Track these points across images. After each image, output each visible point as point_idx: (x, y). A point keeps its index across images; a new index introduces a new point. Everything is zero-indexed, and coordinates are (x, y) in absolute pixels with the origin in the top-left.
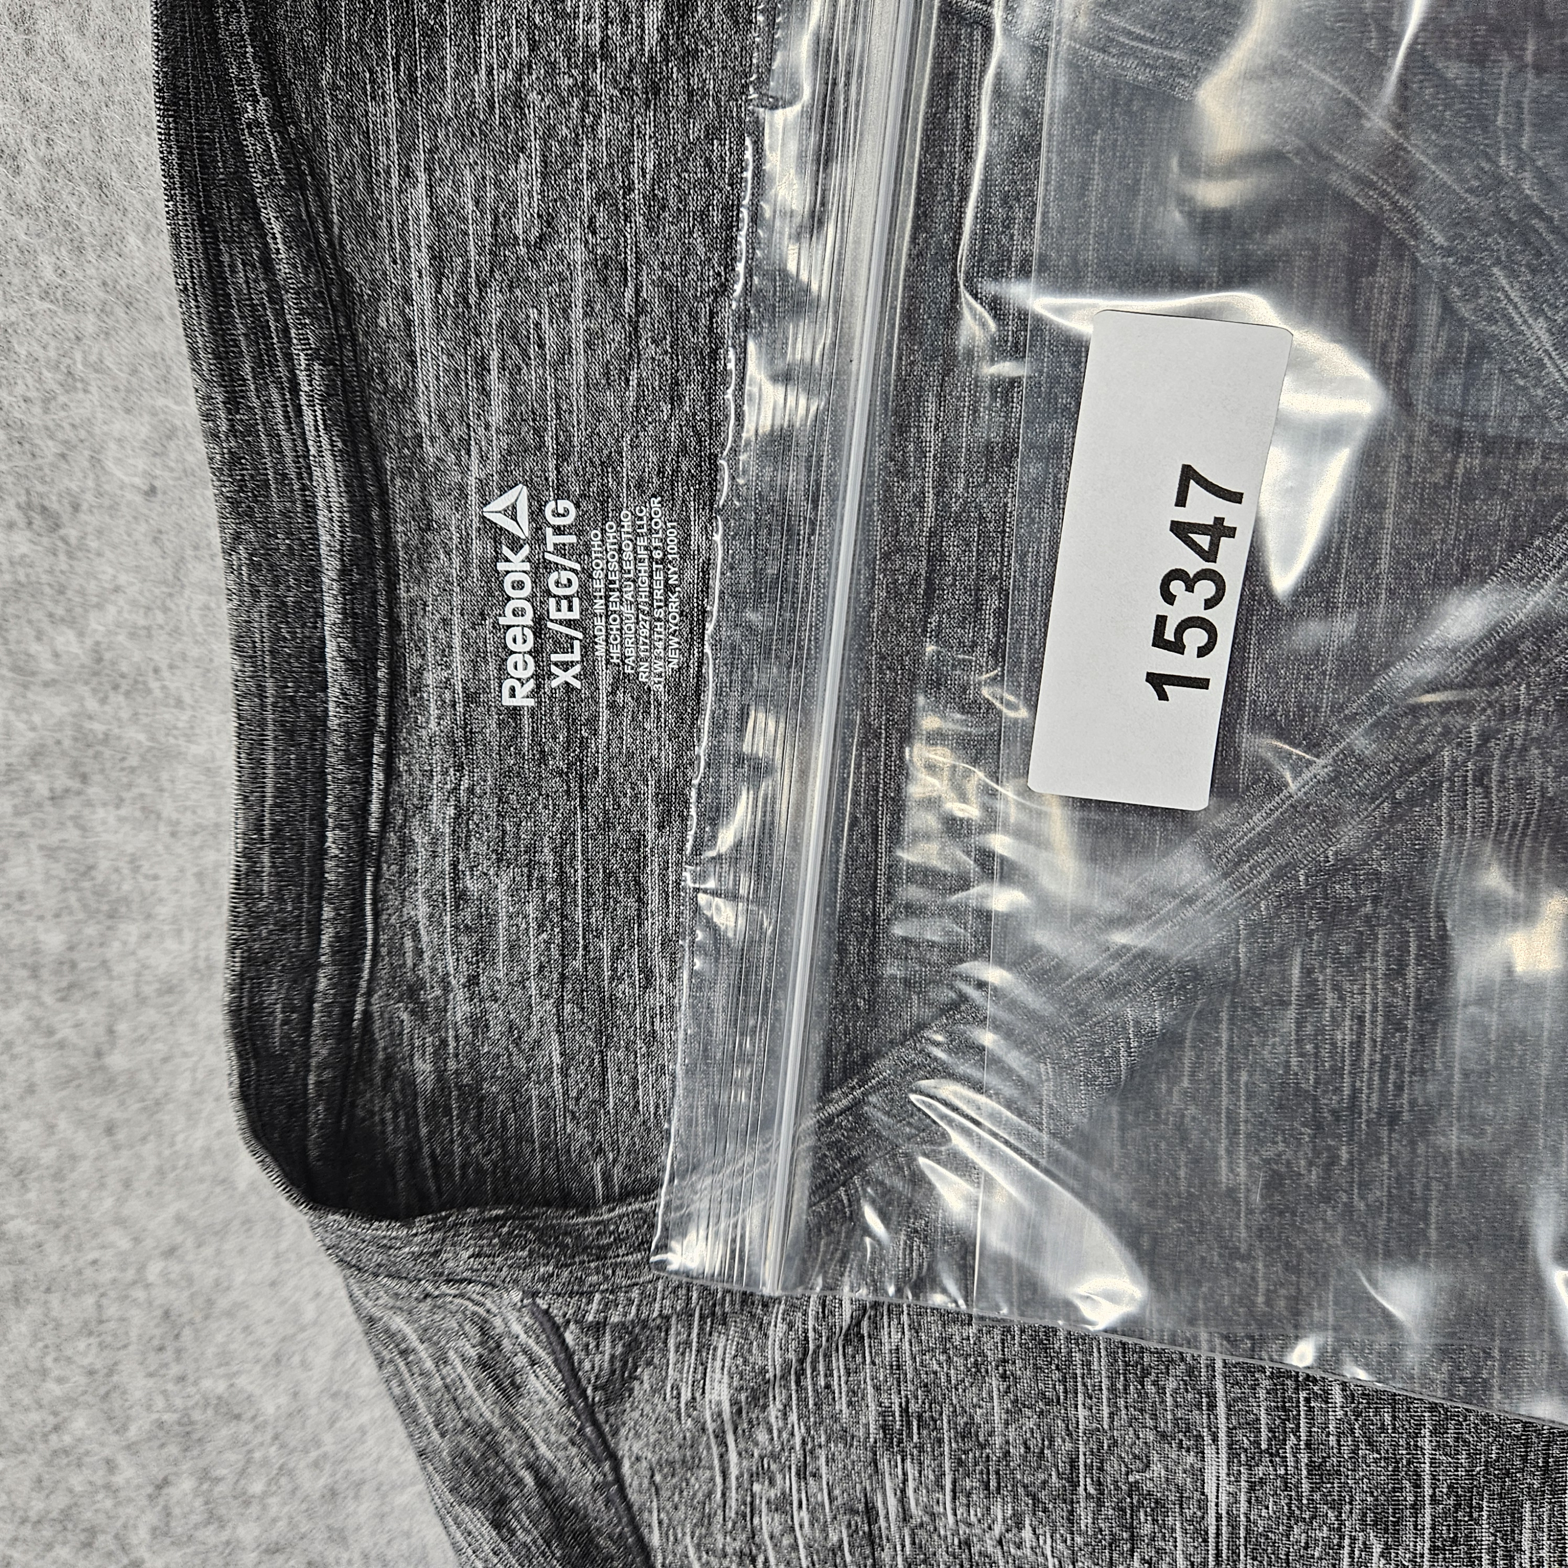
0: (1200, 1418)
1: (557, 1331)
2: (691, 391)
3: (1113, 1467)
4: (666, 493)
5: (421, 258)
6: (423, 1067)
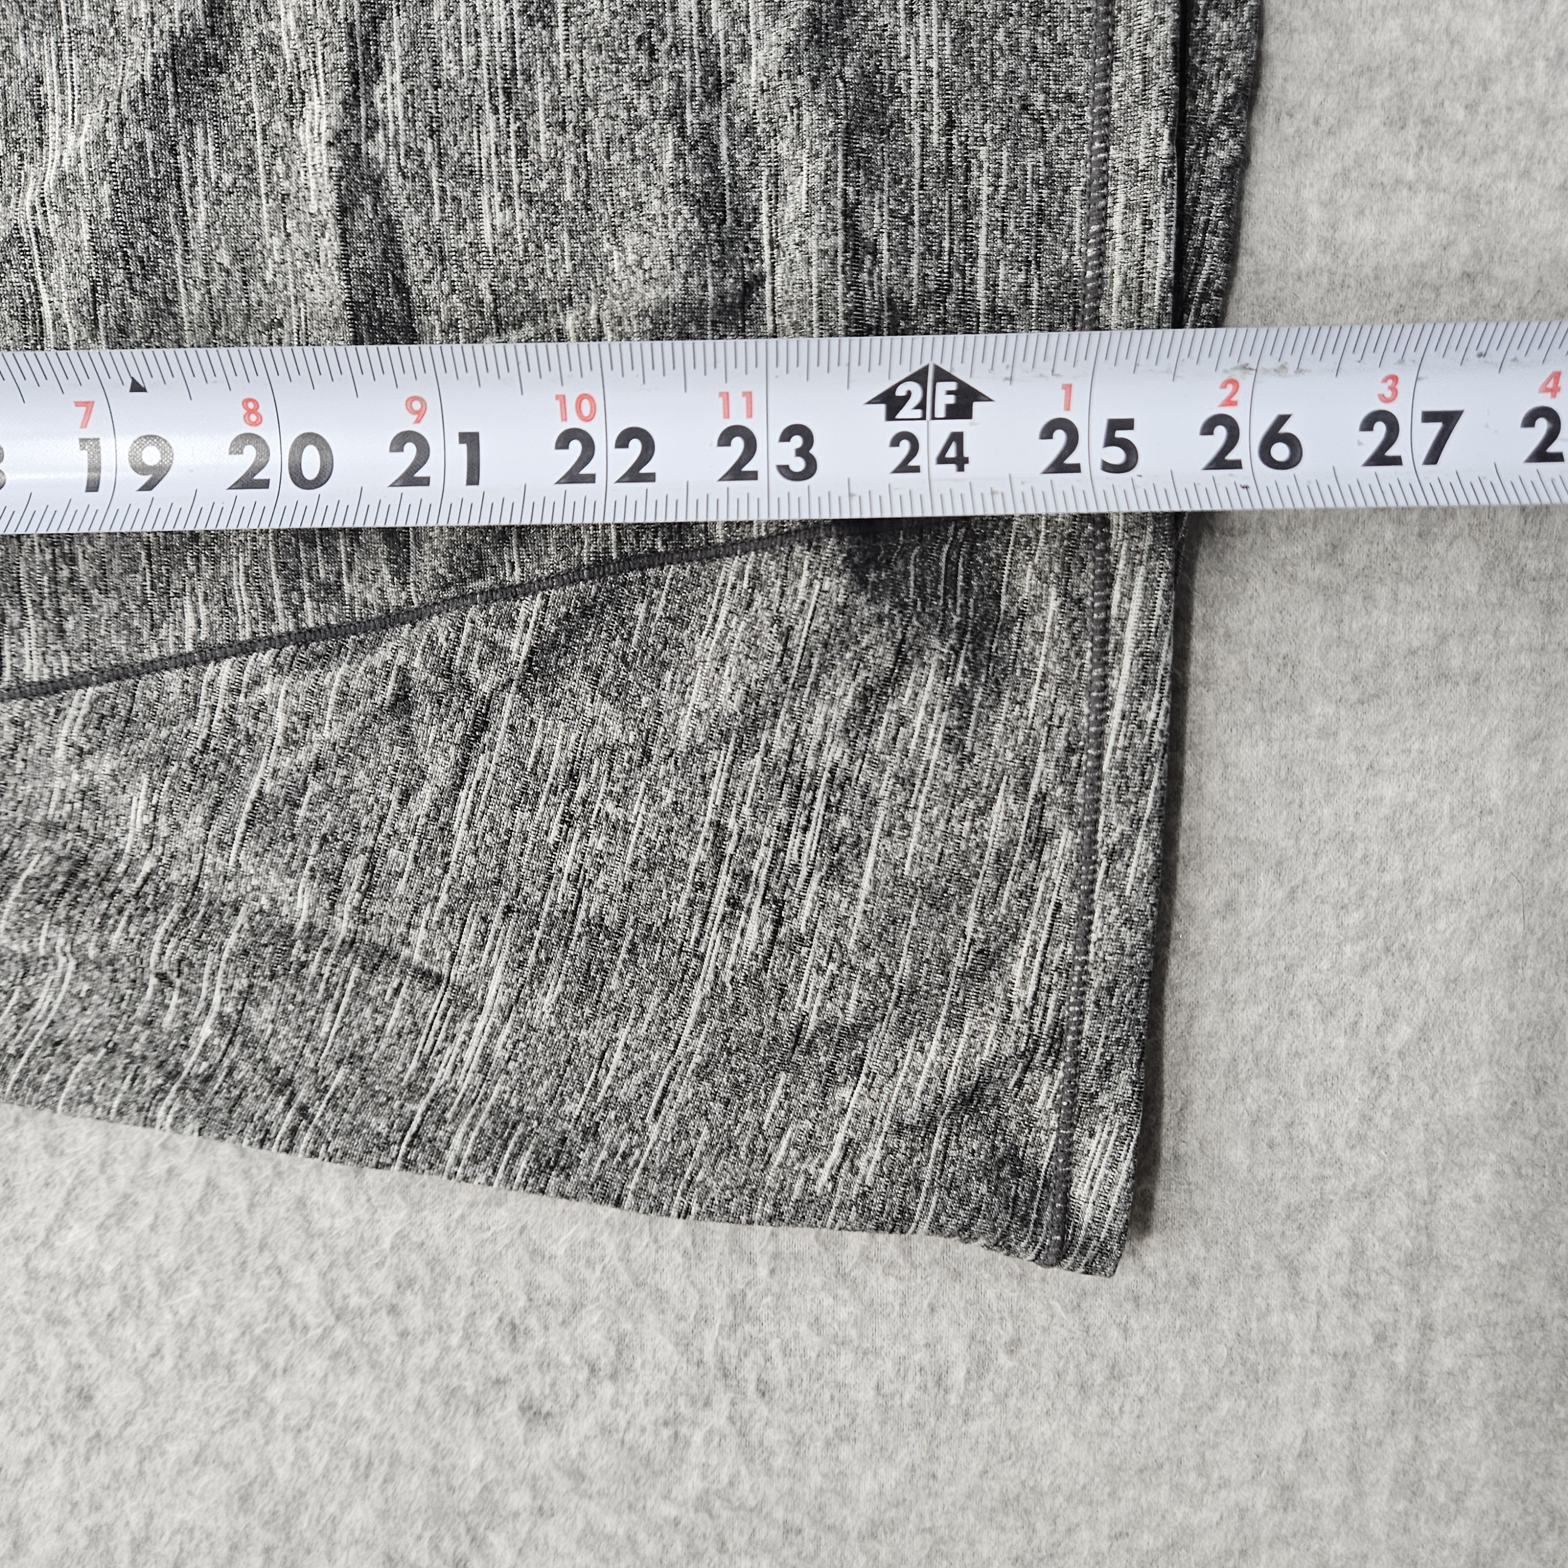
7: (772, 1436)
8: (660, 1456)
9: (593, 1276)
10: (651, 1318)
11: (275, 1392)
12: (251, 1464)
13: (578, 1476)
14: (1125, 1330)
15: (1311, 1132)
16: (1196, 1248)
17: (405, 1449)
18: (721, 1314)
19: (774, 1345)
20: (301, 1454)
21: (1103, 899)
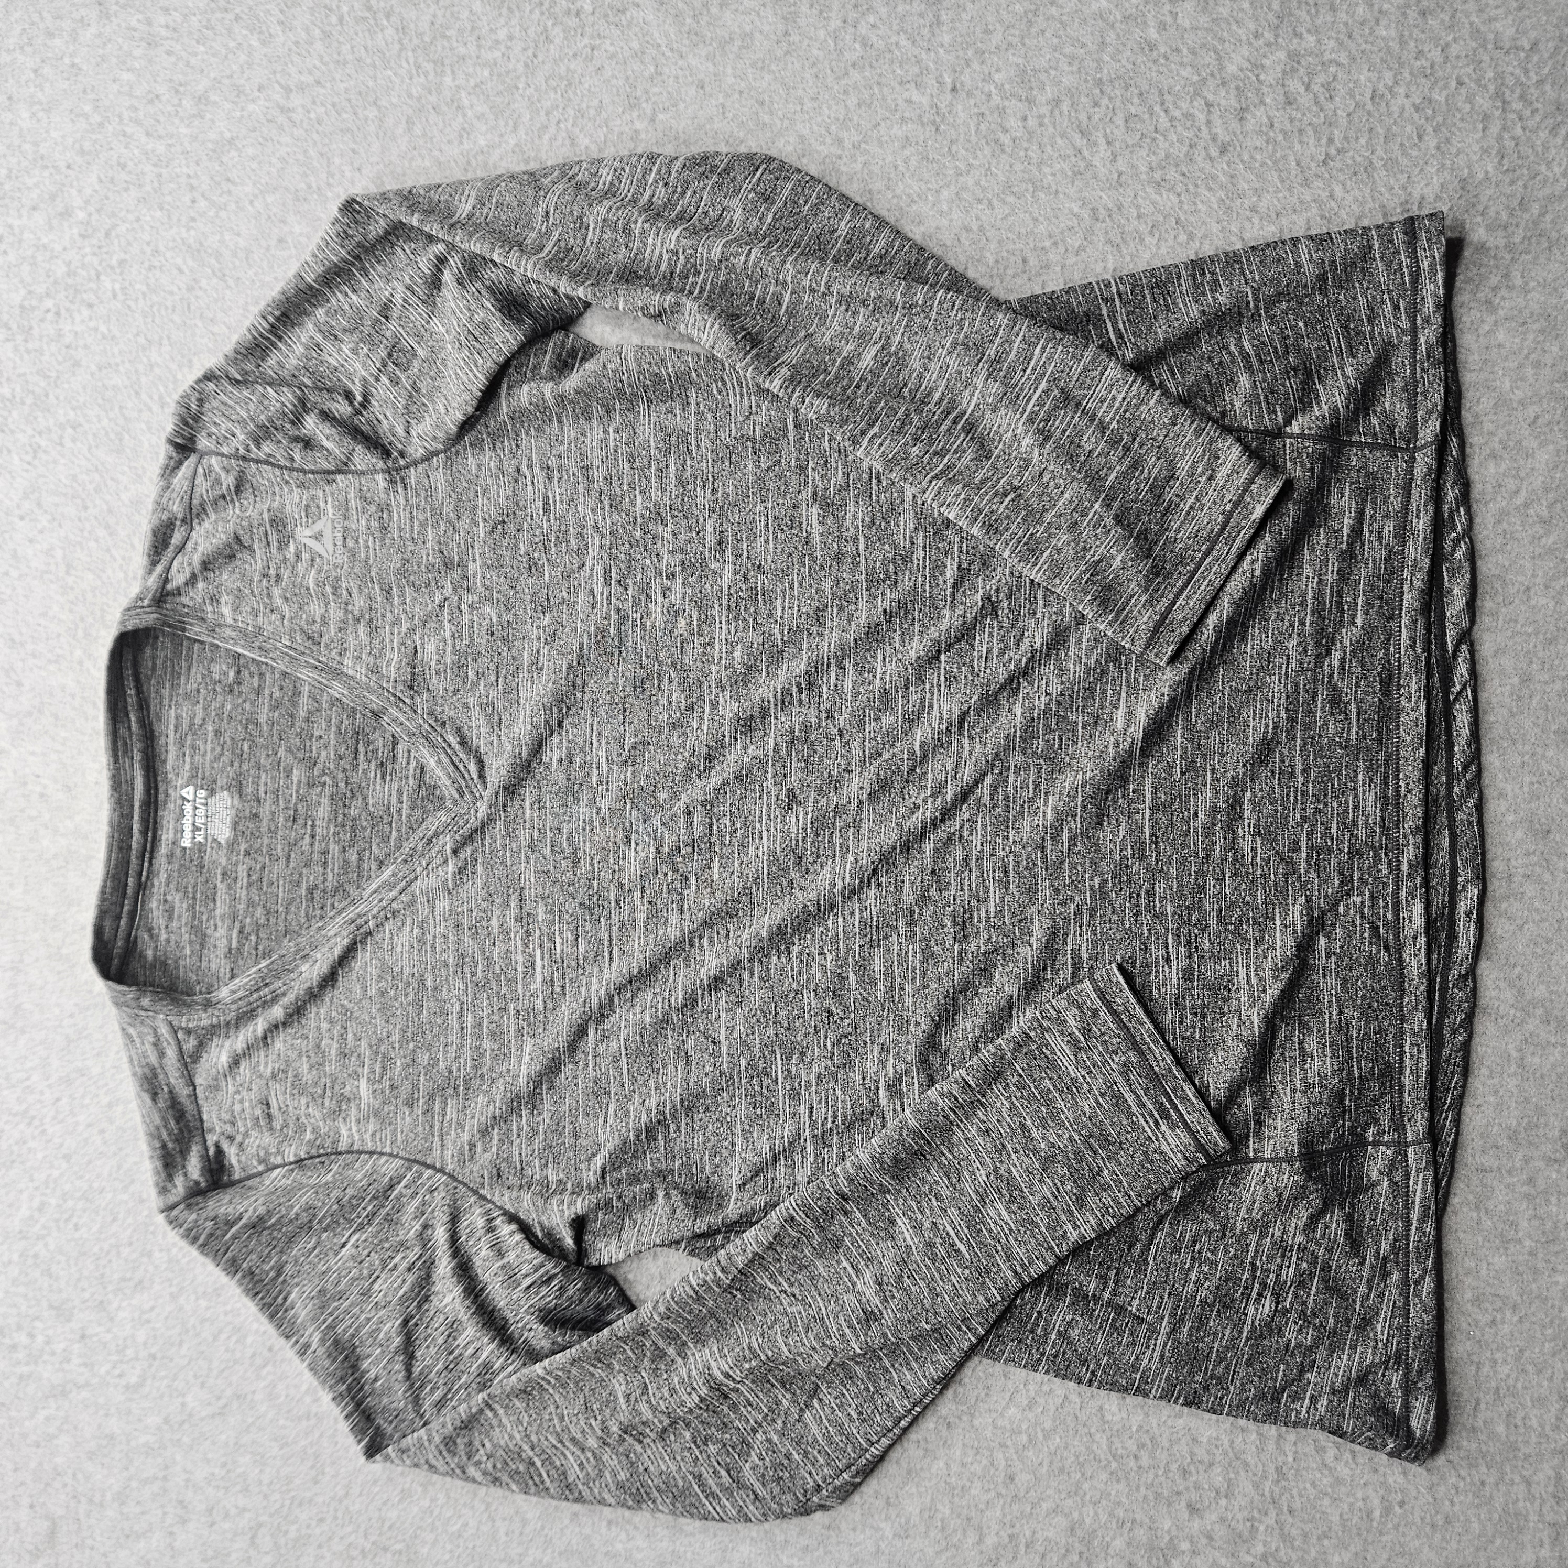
0: (360, 1070)
1: (176, 1032)
2: (236, 764)
3: (337, 1088)
4: (228, 789)
5: (172, 727)
6: (150, 953)
7: (1294, 1532)
8: (1246, 1534)
9: (1218, 1452)
10: (1242, 1473)
11: (1086, 1486)
12: (1076, 1515)
13: (1210, 1538)
15: (1534, 1422)
16: (1484, 1469)
17: (1138, 1517)
18: (1272, 1475)
19: (1295, 1492)
20: (1096, 1514)
21: (1413, 1300)
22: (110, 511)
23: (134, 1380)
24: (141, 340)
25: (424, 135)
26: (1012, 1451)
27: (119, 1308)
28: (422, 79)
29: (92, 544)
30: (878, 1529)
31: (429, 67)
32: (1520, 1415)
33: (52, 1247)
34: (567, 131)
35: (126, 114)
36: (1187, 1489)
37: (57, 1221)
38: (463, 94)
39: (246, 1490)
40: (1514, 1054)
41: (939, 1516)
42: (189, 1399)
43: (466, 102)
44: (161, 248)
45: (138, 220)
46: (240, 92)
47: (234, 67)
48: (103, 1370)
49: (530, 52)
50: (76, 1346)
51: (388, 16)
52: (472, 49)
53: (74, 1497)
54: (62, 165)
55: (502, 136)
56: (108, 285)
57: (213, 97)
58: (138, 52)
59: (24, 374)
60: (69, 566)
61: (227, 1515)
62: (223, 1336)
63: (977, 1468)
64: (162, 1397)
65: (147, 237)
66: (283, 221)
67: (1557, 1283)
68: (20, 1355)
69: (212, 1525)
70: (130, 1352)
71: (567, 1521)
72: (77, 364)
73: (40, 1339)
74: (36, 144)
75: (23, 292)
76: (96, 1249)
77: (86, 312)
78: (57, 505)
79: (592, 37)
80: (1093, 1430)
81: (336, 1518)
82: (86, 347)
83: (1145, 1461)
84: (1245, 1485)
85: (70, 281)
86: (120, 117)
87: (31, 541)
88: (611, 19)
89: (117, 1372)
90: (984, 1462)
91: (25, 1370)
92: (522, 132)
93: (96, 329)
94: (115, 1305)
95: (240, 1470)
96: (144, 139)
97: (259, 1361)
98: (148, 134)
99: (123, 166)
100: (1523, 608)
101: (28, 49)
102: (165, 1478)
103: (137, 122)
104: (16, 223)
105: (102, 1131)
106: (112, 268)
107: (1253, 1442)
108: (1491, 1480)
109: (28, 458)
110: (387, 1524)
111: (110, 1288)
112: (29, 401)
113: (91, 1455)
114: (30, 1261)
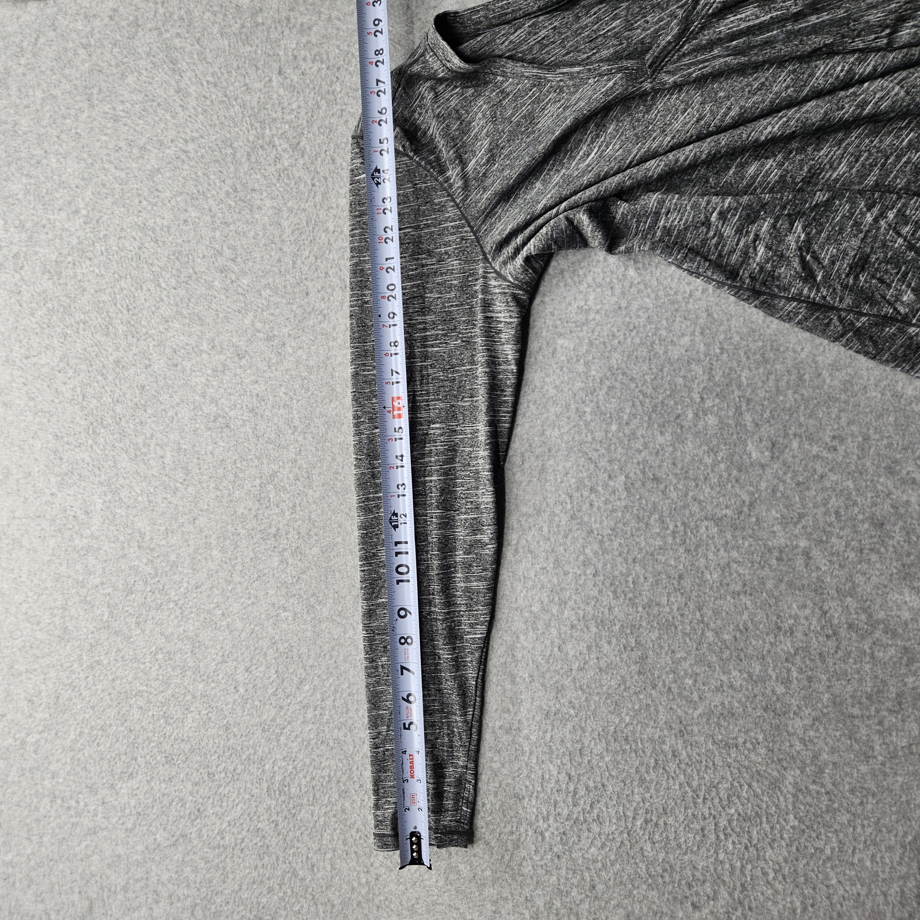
10: (722, 887)
11: (635, 892)
12: (630, 908)
14: (841, 905)
15: (887, 861)
16: (859, 886)
17: (664, 910)
18: (739, 888)
19: (752, 897)
20: (641, 908)
22: (103, 366)
23: (130, 826)
24: (116, 276)
25: (257, 161)
26: (593, 871)
27: (121, 788)
28: (254, 132)
29: (95, 384)
30: (521, 914)
31: (257, 125)
32: (879, 855)
33: (86, 755)
34: (331, 156)
35: (105, 158)
36: (691, 895)
37: (88, 741)
38: (276, 139)
39: (188, 886)
40: (868, 651)
41: (555, 907)
42: (158, 836)
43: (277, 143)
44: (125, 227)
45: (112, 213)
46: (161, 143)
47: (159, 131)
48: (114, 821)
49: (310, 114)
50: (100, 808)
51: (236, 99)
52: (280, 114)
53: (101, 888)
54: (74, 186)
55: (296, 160)
56: (99, 248)
57: (148, 147)
58: (109, 125)
59: (58, 296)
60: (84, 396)
61: (179, 899)
62: (174, 803)
63: (575, 881)
64: (144, 835)
65: (117, 222)
66: (186, 210)
67: (897, 781)
68: (72, 812)
69: (172, 904)
70: (127, 811)
71: (355, 906)
72: (84, 290)
73: (82, 804)
74: (60, 176)
75: (56, 254)
76: (108, 756)
77: (88, 263)
78: (77, 364)
79: (341, 105)
80: (638, 861)
81: (235, 902)
82: (89, 281)
83: (667, 879)
84: (724, 893)
85: (79, 247)
86: (102, 160)
87: (64, 383)
88: (350, 94)
89: (121, 822)
90: (579, 877)
91: (75, 820)
92: (306, 157)
93: (93, 271)
94: (119, 786)
95: (185, 875)
96: (114, 171)
97: (193, 817)
98: (116, 168)
99: (104, 185)
100: (863, 398)
101: (54, 126)
102: (147, 879)
103: (111, 162)
104: (52, 217)
105: (110, 694)
106: (100, 239)
107: (728, 870)
108: (863, 893)
109: (62, 340)
110: (261, 906)
111: (116, 777)
112: (61, 310)
113: (109, 866)
114: (76, 763)
